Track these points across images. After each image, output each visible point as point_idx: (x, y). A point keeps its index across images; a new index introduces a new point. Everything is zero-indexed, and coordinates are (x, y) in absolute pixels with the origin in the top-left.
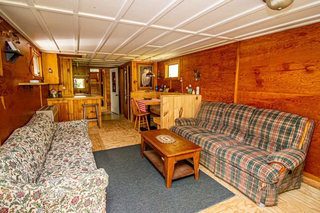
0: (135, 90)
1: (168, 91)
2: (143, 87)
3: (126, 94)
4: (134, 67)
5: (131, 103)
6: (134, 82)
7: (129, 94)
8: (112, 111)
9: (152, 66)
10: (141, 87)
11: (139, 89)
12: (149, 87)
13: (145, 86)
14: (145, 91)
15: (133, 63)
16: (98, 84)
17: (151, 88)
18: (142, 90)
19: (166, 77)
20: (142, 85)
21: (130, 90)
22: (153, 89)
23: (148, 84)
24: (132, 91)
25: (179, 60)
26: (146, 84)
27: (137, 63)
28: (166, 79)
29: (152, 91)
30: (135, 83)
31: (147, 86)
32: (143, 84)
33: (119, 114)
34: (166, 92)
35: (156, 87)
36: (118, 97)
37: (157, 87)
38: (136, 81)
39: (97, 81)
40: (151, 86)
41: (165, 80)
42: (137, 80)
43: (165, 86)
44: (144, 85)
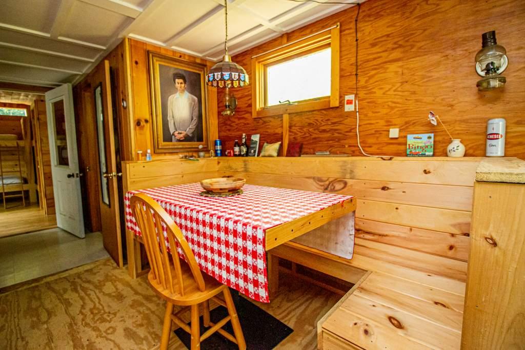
0: (145, 154)
1: (275, 154)
2: (174, 144)
3: (104, 170)
4: (136, 63)
5: (128, 210)
6: (138, 123)
7: (119, 169)
8: (59, 224)
9: (202, 73)
10: (164, 141)
11: (156, 151)
12: (194, 144)
13: (179, 141)
14: (181, 156)
15: (131, 46)
16: (24, 148)
17: (201, 147)
18: (171, 153)
19: (259, 105)
20: (168, 137)
21: (122, 154)
22: (206, 150)
23: (189, 130)
24: (130, 159)
25: (335, 28)
26: (184, 133)
27: (148, 52)
28: (258, 113)
29: (204, 157)
30: (142, 128)
31: (187, 139)
32: (172, 130)
33: (83, 236)
34: (270, 156)
35: (216, 144)
36: (76, 181)
37: (221, 144)
38: (146, 121)
39: (20, 137)
40: (200, 139)
41: (254, 115)
42: (148, 117)
43: (256, 138)
44: (179, 137)
